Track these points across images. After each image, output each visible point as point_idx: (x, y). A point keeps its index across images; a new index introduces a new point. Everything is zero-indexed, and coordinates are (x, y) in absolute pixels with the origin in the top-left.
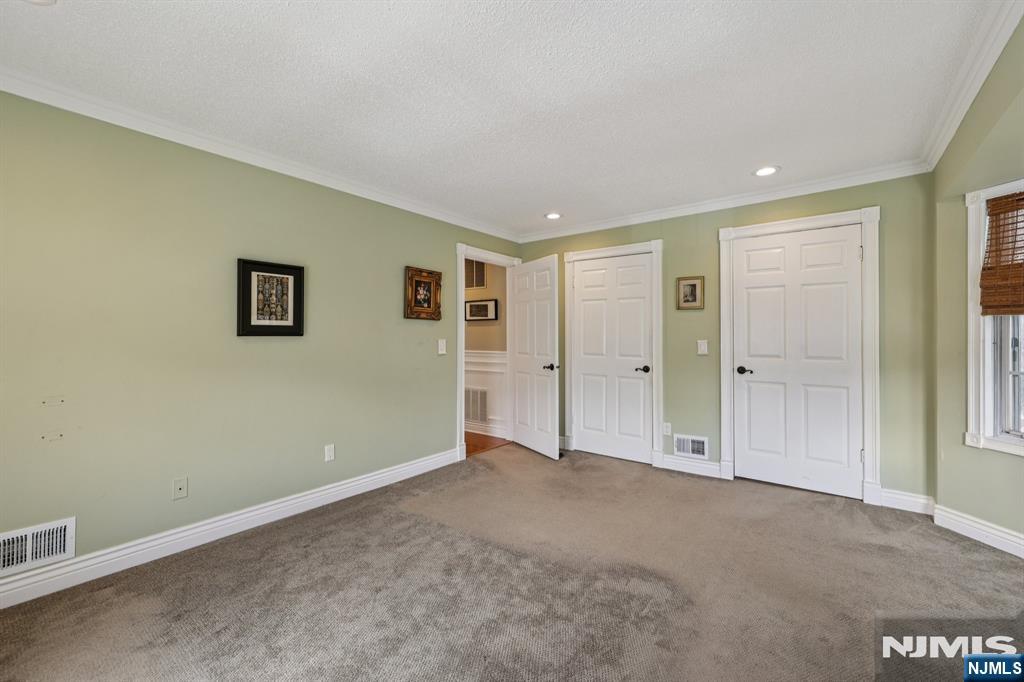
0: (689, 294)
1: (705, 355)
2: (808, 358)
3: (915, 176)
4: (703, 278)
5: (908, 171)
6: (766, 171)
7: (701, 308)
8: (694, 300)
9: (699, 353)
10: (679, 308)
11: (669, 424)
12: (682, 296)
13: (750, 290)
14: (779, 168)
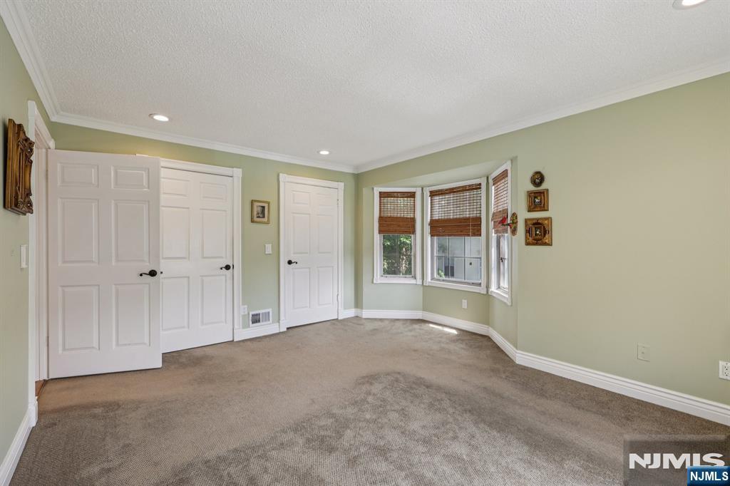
0: (260, 212)
1: (270, 254)
2: (319, 253)
3: (353, 174)
4: (269, 203)
5: (350, 171)
6: (324, 153)
7: (268, 223)
8: (264, 217)
9: (267, 253)
10: (252, 221)
11: (246, 306)
12: (255, 213)
13: (295, 215)
14: (331, 153)
